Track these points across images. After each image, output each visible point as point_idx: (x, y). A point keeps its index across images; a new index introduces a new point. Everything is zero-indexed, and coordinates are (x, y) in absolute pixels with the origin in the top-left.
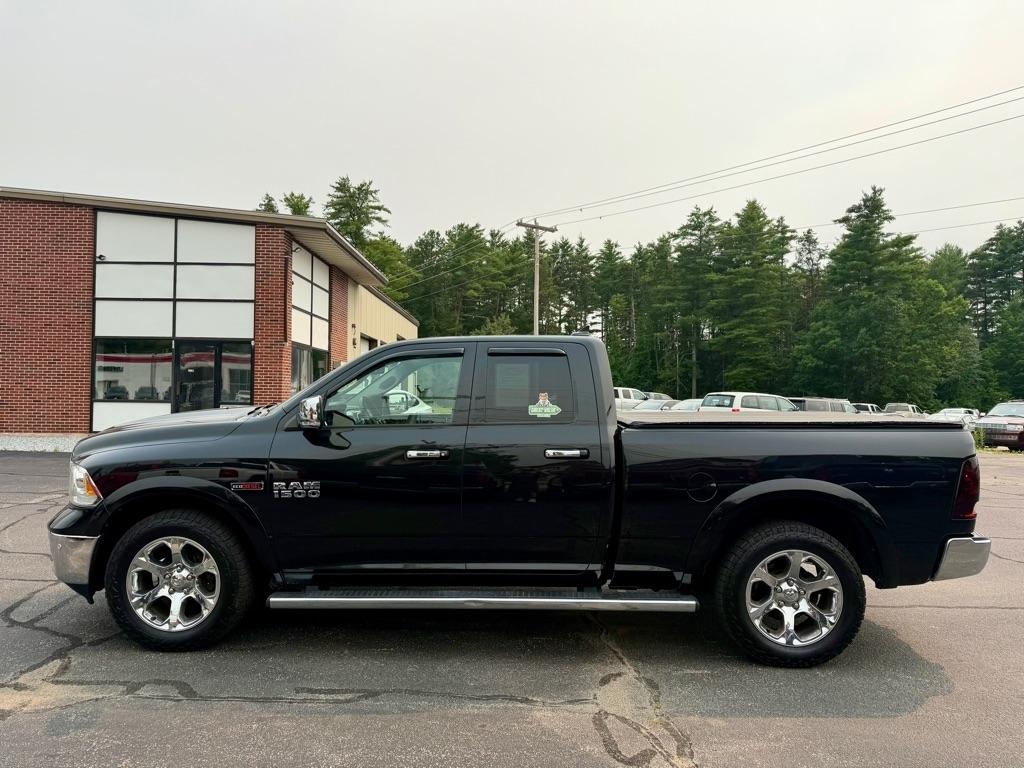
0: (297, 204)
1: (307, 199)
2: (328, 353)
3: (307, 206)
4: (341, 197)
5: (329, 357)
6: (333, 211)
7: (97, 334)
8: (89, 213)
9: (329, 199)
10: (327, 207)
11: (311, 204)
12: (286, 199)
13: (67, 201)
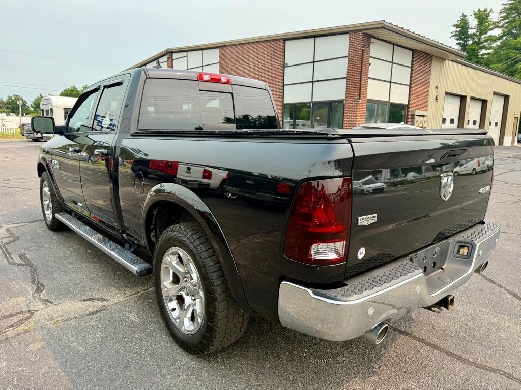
0: (481, 16)
1: (489, 10)
2: (408, 105)
3: (488, 15)
4: (512, 4)
5: (408, 108)
6: (505, 14)
7: (285, 102)
8: (281, 42)
9: (502, 7)
10: (501, 12)
11: (491, 14)
12: (475, 14)
13: (275, 38)
